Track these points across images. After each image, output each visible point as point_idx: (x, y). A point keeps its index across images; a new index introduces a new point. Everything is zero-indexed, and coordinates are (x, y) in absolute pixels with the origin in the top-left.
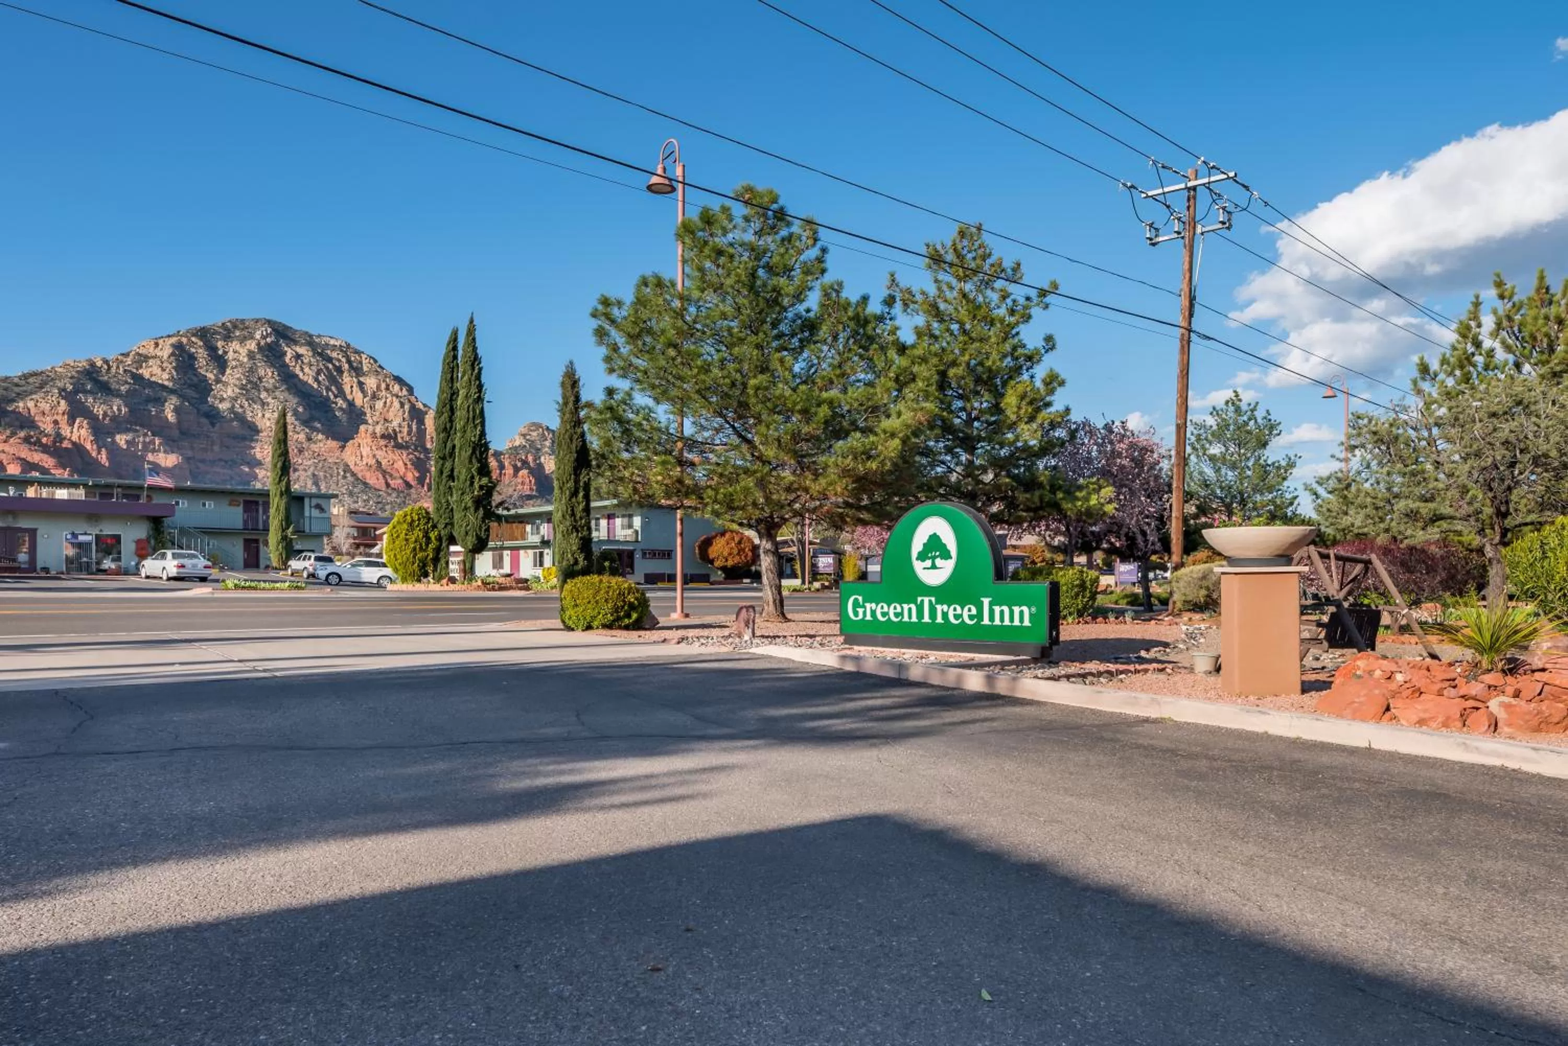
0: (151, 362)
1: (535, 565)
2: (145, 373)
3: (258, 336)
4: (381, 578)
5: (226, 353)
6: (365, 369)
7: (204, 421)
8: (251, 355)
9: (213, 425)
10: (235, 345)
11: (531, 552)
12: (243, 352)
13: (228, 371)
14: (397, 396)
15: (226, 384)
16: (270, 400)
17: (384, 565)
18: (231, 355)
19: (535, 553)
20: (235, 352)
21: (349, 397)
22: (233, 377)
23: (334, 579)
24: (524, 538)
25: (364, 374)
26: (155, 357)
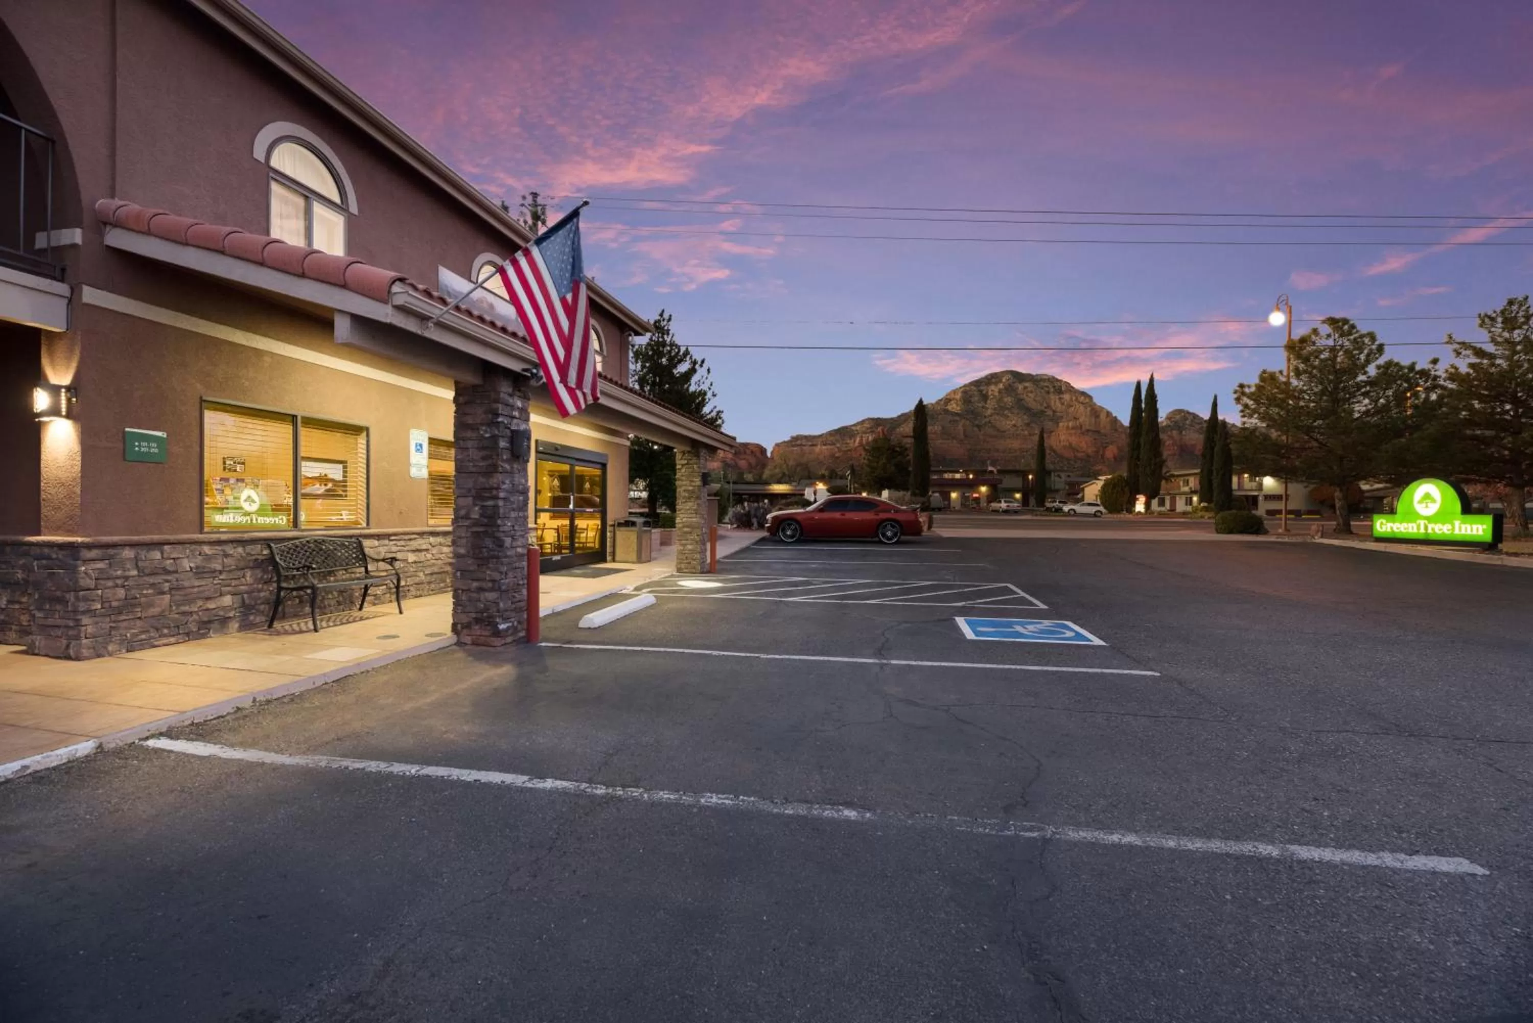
0: (952, 402)
1: (1186, 505)
2: (949, 407)
3: (1004, 380)
4: (1096, 512)
5: (987, 392)
6: (1063, 389)
7: (976, 429)
8: (1000, 392)
9: (980, 431)
10: (993, 387)
11: (1184, 497)
12: (997, 390)
13: (989, 401)
14: (1082, 403)
15: (987, 409)
16: (1010, 415)
17: (1098, 505)
18: (990, 393)
19: (1187, 498)
20: (992, 391)
21: (1054, 408)
22: (991, 404)
23: (1072, 513)
24: (1180, 489)
25: (1063, 393)
26: (954, 399)
